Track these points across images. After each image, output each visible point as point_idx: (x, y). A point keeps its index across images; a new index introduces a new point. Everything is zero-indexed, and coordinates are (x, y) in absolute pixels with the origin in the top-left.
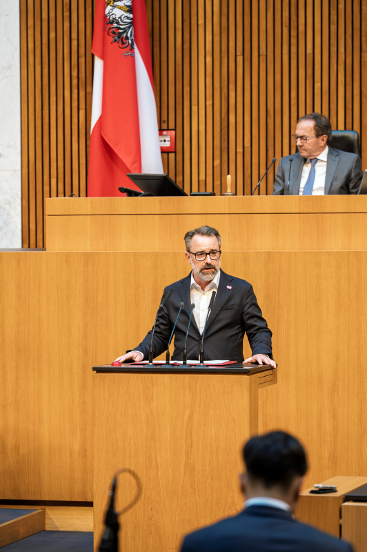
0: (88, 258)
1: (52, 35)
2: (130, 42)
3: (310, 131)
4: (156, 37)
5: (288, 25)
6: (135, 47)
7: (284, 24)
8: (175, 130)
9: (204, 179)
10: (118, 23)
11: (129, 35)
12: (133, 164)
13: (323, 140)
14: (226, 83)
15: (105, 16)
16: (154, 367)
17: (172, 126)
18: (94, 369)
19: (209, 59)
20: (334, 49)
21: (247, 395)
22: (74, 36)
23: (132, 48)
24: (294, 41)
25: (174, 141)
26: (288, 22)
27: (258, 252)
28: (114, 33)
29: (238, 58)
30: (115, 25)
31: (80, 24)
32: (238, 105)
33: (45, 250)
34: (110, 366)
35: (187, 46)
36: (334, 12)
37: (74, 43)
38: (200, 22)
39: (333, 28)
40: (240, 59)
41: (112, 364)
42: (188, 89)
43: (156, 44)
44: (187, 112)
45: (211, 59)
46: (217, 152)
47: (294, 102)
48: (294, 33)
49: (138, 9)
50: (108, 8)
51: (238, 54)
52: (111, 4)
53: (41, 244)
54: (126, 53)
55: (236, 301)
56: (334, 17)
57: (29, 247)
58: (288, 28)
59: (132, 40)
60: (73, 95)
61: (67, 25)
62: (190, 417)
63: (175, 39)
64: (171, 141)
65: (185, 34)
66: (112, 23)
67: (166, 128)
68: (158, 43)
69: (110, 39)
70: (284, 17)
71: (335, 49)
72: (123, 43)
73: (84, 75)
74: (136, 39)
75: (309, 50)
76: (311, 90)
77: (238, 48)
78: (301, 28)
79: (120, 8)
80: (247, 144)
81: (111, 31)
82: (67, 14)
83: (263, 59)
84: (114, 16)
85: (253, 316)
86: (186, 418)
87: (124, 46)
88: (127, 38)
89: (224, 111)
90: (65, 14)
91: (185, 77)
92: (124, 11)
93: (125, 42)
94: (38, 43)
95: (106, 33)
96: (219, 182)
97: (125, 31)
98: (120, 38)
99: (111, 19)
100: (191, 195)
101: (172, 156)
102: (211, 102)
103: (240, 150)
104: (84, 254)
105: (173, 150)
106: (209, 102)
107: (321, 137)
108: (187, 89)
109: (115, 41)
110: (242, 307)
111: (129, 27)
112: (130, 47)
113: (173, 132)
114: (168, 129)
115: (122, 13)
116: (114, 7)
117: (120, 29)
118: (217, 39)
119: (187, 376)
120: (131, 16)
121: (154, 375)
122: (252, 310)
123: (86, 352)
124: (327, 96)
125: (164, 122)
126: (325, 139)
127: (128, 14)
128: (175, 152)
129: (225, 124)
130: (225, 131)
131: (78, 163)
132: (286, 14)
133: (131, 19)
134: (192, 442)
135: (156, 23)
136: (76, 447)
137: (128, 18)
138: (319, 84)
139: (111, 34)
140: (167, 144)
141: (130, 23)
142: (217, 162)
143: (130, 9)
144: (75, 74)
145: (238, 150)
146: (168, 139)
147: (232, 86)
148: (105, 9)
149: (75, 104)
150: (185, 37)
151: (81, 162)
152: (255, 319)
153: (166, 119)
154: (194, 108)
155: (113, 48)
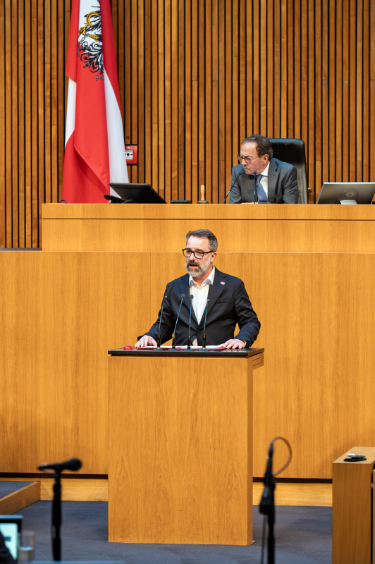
0: (81, 257)
1: (28, 59)
2: (100, 66)
3: (253, 152)
4: (121, 63)
5: (237, 55)
6: (104, 71)
7: (234, 55)
8: (137, 145)
9: (163, 188)
10: (89, 50)
11: (99, 61)
12: (102, 174)
13: (265, 159)
14: (183, 105)
15: (78, 44)
16: (162, 351)
17: (135, 141)
18: (109, 352)
19: (168, 83)
20: (277, 77)
21: (245, 376)
22: (48, 60)
23: (102, 73)
24: (242, 69)
25: (137, 155)
26: (237, 52)
27: (232, 254)
28: (86, 58)
29: (193, 83)
30: (87, 51)
31: (53, 49)
32: (193, 124)
33: (41, 249)
34: (123, 350)
35: (148, 71)
36: (277, 45)
37: (48, 67)
38: (160, 51)
39: (277, 58)
40: (195, 84)
41: (125, 348)
42: (150, 109)
43: (121, 69)
44: (148, 130)
45: (170, 83)
46: (175, 166)
47: (242, 122)
48: (242, 62)
49: (107, 38)
50: (81, 37)
51: (193, 79)
52: (84, 33)
53: (17, 244)
54: (96, 76)
55: (229, 295)
56: (277, 49)
57: (6, 247)
58: (237, 58)
59: (102, 65)
60: (46, 112)
61: (41, 50)
62: (195, 395)
63: (138, 65)
64: (134, 154)
65: (146, 60)
66: (84, 50)
67: (129, 143)
68: (122, 69)
69: (83, 64)
70: (234, 48)
71: (279, 77)
72: (94, 68)
73: (56, 95)
74: (105, 65)
75: (256, 78)
76: (258, 112)
77: (193, 74)
78: (249, 58)
79: (92, 37)
80: (202, 159)
81: (83, 56)
82: (41, 41)
83: (215, 84)
84: (86, 44)
85: (244, 309)
86: (192, 396)
87: (95, 70)
88: (97, 63)
89: (181, 129)
90: (39, 41)
91: (146, 98)
92: (95, 39)
93: (95, 66)
94: (15, 66)
95: (79, 58)
96: (176, 192)
97: (96, 57)
98: (91, 63)
99: (83, 46)
100: (171, 203)
101: (135, 168)
102: (169, 121)
103: (195, 163)
104: (78, 253)
105: (136, 163)
106: (168, 122)
107: (263, 157)
108: (148, 109)
109: (87, 66)
110: (233, 300)
111: (99, 54)
112: (99, 71)
113: (136, 147)
114: (131, 145)
115: (94, 41)
116: (86, 35)
117: (91, 55)
118: (175, 66)
119: (192, 359)
120: (101, 44)
121: (163, 358)
122: (242, 304)
123: (78, 341)
124: (272, 118)
125: (128, 138)
126: (267, 158)
127: (98, 42)
128: (137, 165)
129: (182, 140)
130: (182, 147)
131: (51, 173)
132: (235, 45)
133: (101, 47)
134: (196, 418)
135: (121, 51)
136: (70, 425)
137: (98, 46)
138: (265, 107)
139: (83, 60)
140: (131, 157)
141: (100, 50)
142: (175, 174)
143: (100, 38)
144: (48, 93)
145: (193, 164)
146: (131, 153)
147: (188, 108)
148: (78, 37)
149: (48, 121)
150: (146, 64)
151: (53, 172)
152: (246, 311)
153: (129, 135)
154: (155, 126)
155: (85, 72)
